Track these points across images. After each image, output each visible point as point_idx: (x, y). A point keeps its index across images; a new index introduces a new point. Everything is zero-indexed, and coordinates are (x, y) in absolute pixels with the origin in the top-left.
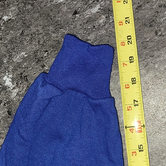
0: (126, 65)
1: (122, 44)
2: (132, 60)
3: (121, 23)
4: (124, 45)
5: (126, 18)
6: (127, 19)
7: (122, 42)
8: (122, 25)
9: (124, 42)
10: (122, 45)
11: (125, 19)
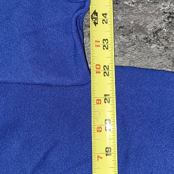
0: (101, 158)
1: (98, 129)
2: (109, 152)
3: (99, 101)
4: (101, 131)
5: (105, 95)
6: (106, 97)
7: (99, 126)
8: (100, 103)
9: (101, 128)
10: (98, 131)
11: (104, 97)
